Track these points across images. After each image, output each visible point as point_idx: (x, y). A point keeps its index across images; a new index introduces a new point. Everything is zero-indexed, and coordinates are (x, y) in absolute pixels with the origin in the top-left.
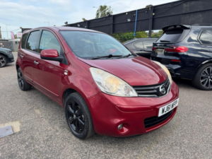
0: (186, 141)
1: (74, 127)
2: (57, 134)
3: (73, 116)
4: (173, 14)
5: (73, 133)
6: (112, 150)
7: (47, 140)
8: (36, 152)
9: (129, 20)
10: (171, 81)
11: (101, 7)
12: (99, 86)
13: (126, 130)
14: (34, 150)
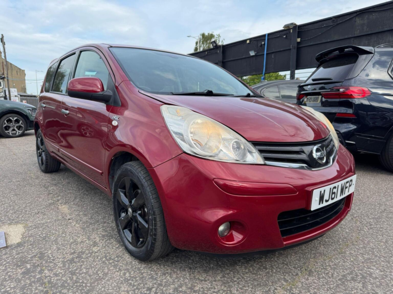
0: (377, 272)
1: (128, 235)
2: (95, 249)
3: (127, 211)
4: (336, 38)
5: (127, 249)
6: (207, 285)
7: (72, 261)
8: (42, 284)
9: (252, 53)
10: (336, 142)
11: (203, 35)
12: (179, 141)
13: (238, 237)
14: (39, 280)
